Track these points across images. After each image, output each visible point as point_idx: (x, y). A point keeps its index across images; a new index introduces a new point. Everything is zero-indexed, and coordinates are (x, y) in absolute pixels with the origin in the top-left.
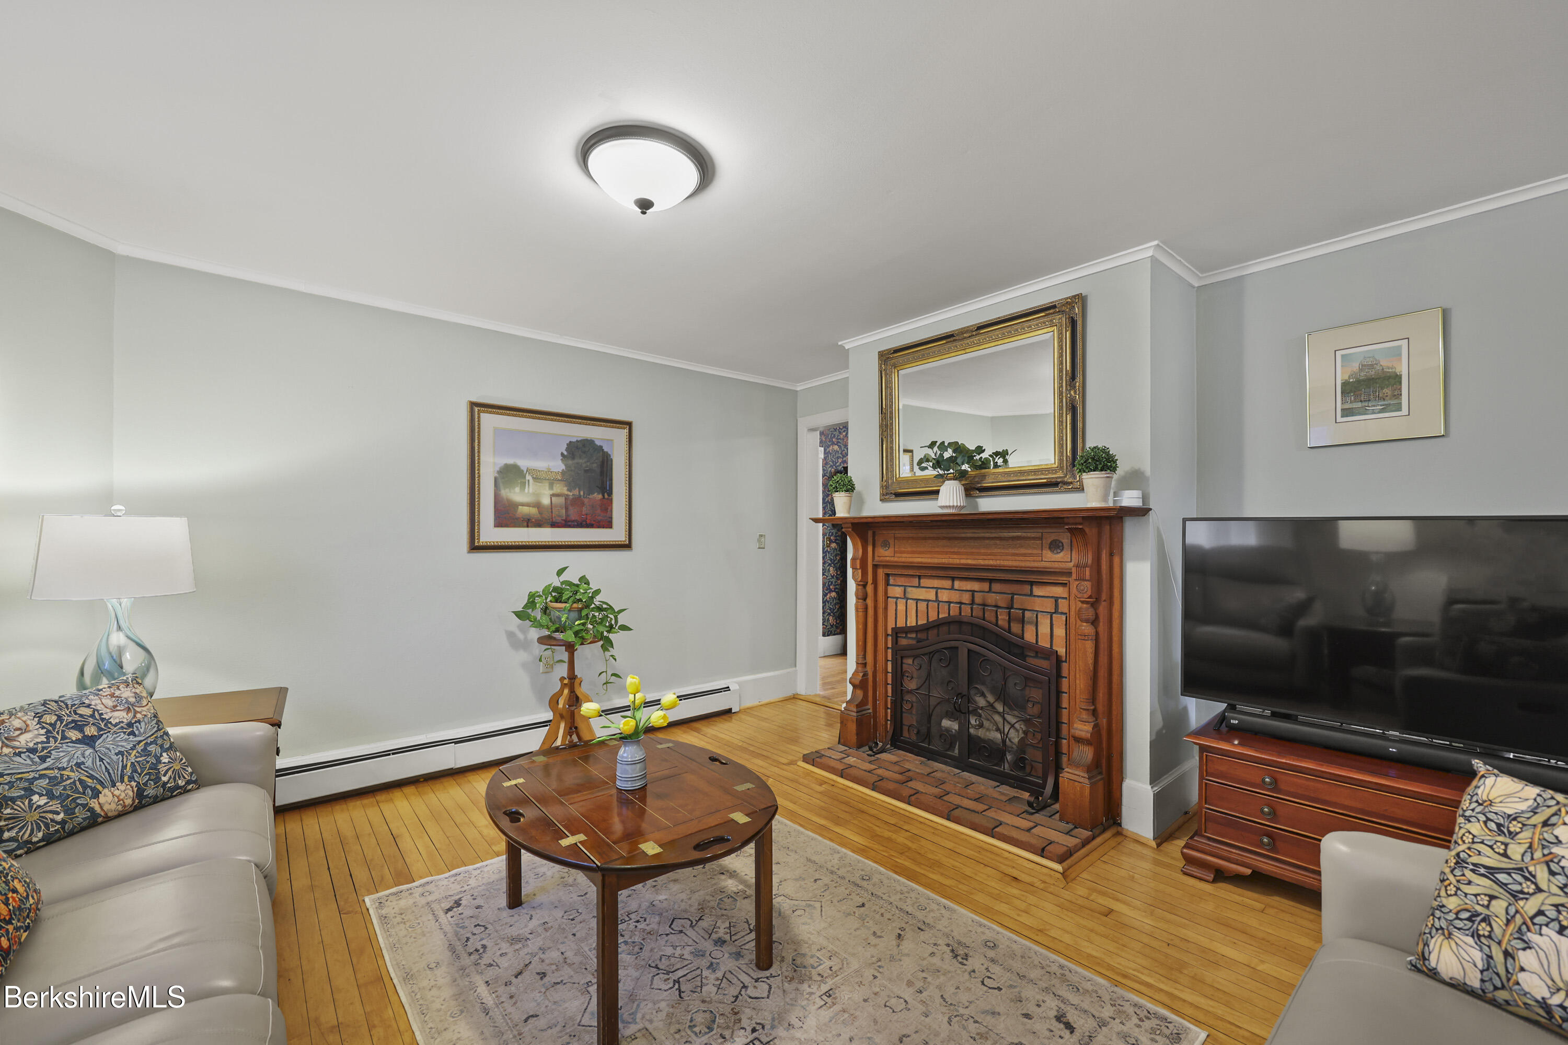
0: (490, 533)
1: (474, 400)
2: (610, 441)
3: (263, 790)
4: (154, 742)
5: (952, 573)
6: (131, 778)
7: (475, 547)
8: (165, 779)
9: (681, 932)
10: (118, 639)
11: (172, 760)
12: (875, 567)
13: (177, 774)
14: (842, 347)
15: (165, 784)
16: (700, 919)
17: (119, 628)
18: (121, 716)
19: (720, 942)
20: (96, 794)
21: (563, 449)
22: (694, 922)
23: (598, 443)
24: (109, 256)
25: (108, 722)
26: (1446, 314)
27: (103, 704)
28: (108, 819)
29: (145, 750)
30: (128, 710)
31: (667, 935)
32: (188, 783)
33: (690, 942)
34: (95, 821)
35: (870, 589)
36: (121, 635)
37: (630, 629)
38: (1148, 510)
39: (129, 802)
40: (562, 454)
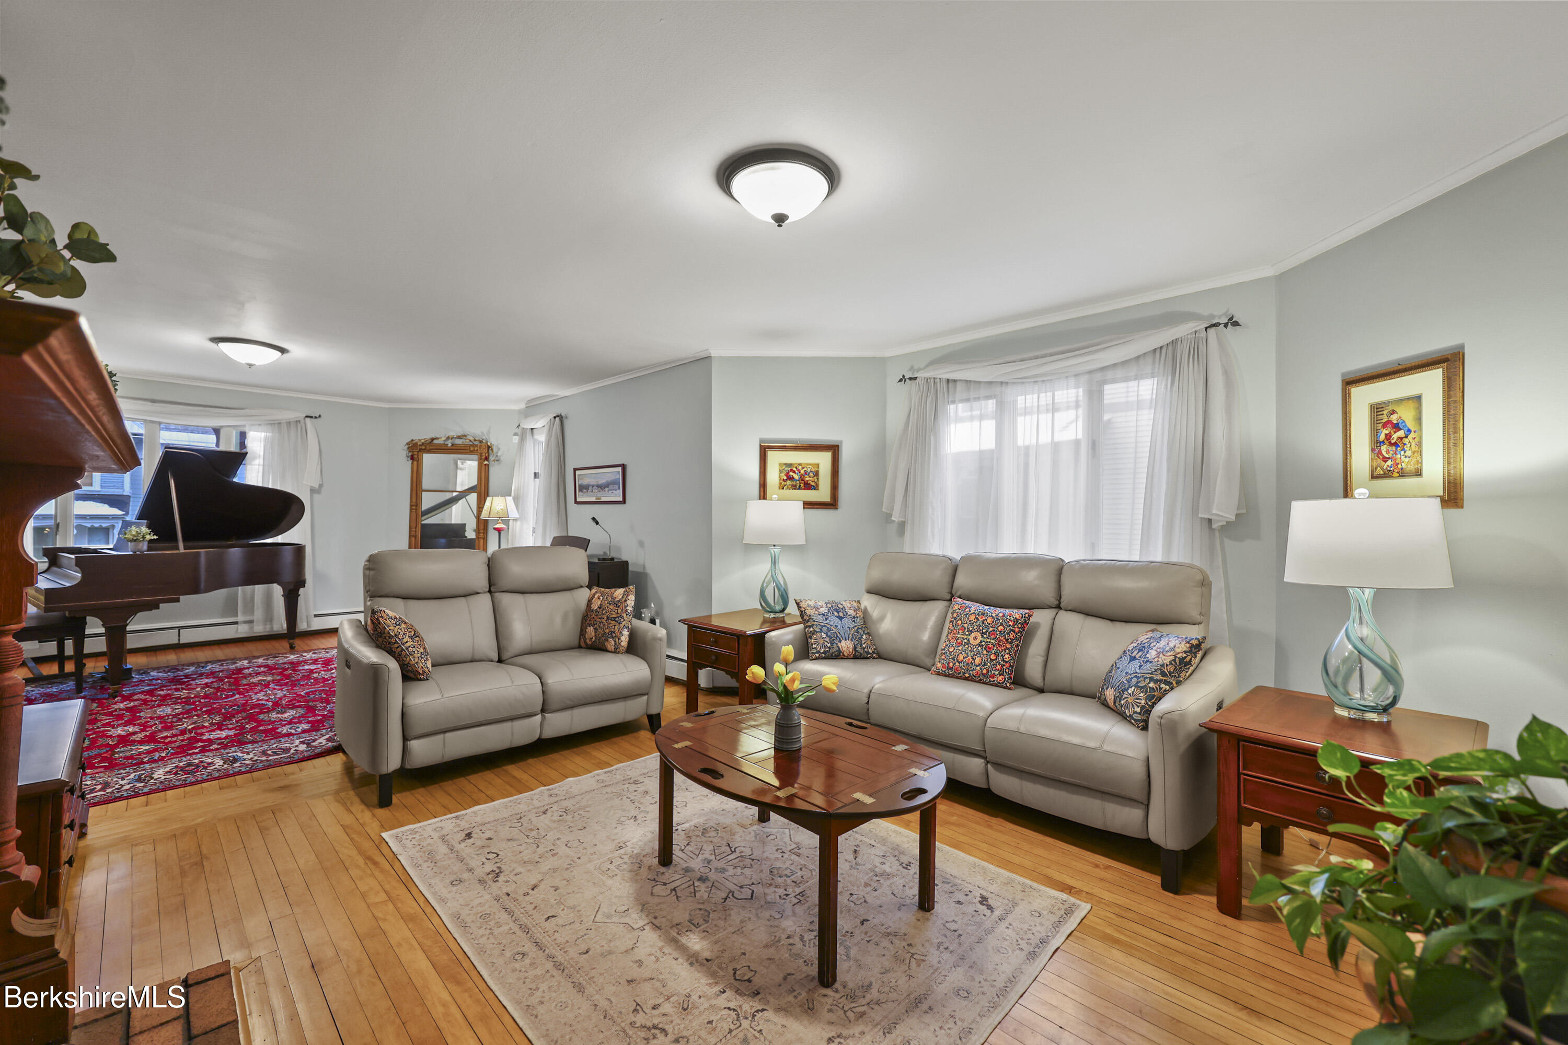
9: (741, 887)
16: (726, 899)
19: (702, 879)
22: (730, 895)
31: (753, 884)
33: (730, 878)
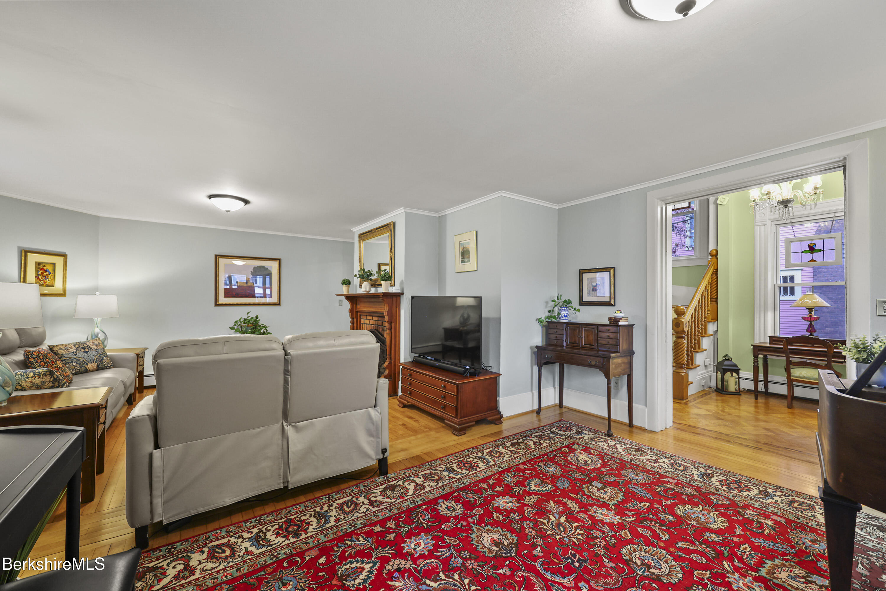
0: (222, 299)
1: (217, 254)
2: (271, 267)
3: (131, 371)
4: (102, 354)
5: (372, 314)
6: (96, 362)
7: (217, 304)
8: (104, 364)
10: (97, 330)
11: (107, 359)
12: (357, 312)
13: (108, 363)
14: (352, 231)
15: (104, 365)
17: (97, 327)
18: (94, 347)
20: (87, 364)
21: (252, 270)
23: (266, 267)
24: (98, 218)
25: (91, 348)
26: (477, 232)
27: (90, 344)
28: (90, 371)
29: (100, 356)
30: (96, 346)
32: (111, 366)
34: (87, 371)
35: (355, 320)
36: (98, 328)
37: (271, 334)
38: (403, 294)
39: (95, 368)
40: (251, 272)
